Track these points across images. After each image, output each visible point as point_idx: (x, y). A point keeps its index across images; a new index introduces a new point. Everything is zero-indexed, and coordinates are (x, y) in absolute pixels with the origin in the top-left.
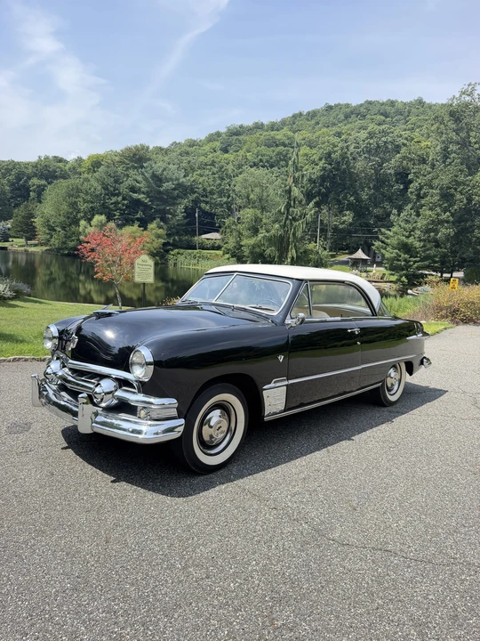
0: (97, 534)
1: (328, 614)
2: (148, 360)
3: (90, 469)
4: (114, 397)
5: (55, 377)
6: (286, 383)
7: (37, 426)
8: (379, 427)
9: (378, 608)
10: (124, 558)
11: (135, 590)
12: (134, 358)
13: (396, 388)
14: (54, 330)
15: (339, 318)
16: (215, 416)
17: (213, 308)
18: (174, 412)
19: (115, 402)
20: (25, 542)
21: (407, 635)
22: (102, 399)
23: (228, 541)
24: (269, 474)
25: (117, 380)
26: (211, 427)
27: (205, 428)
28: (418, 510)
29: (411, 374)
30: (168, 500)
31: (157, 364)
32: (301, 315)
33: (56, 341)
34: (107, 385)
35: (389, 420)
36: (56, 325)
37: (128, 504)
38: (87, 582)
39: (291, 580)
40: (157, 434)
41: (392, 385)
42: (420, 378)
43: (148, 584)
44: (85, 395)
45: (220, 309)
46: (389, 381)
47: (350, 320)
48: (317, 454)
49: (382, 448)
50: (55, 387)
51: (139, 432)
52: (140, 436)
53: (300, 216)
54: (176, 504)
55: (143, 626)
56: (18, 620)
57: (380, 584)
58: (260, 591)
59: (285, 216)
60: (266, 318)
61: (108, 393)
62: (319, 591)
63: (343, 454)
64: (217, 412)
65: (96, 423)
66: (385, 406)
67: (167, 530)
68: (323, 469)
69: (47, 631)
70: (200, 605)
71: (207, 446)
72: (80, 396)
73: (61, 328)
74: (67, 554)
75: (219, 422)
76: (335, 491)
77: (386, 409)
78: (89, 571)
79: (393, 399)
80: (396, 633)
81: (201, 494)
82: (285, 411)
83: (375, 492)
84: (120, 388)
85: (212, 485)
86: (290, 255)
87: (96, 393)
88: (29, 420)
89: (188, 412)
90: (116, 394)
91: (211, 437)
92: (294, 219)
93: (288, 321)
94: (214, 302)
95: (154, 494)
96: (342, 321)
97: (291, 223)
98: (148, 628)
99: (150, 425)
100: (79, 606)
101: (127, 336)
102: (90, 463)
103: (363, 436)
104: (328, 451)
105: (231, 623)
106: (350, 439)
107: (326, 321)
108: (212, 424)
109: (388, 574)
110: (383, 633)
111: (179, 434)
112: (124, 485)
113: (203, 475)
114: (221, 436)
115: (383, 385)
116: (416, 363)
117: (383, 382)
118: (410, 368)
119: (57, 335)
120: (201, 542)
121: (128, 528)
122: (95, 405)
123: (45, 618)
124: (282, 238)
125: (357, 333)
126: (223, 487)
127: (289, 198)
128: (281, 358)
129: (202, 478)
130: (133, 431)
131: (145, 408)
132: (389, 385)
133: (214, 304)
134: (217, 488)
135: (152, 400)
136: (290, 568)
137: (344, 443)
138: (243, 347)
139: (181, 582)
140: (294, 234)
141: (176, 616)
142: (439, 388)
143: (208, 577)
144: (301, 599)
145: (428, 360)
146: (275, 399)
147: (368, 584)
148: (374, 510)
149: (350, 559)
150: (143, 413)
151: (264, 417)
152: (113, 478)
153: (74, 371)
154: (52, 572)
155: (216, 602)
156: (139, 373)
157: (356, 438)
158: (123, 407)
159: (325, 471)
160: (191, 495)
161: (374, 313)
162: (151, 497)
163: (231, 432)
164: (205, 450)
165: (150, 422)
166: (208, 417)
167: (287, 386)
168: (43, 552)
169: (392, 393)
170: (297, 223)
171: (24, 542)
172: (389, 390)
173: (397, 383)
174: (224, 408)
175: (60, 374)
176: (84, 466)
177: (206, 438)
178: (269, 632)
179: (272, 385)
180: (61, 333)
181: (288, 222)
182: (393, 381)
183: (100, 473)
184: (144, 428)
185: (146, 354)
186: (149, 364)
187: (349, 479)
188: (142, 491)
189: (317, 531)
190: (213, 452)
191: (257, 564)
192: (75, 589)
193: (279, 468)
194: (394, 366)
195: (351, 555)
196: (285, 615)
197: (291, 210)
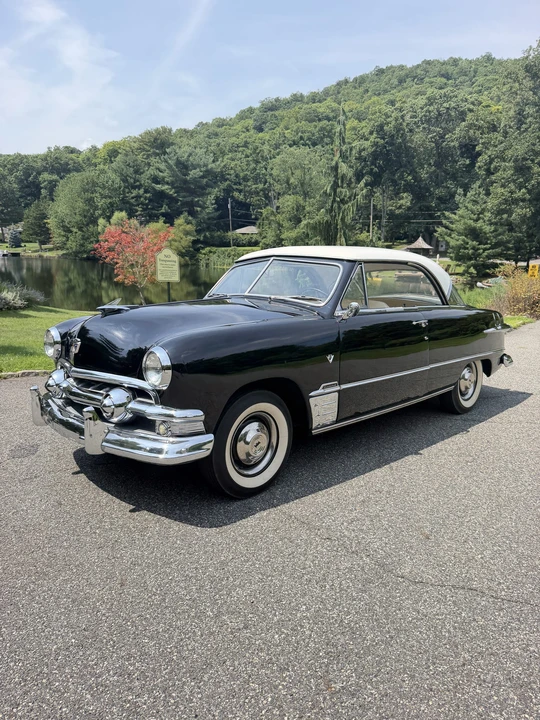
0: (111, 577)
1: (400, 674)
2: (164, 364)
3: (105, 497)
4: (127, 410)
5: (58, 390)
6: (338, 388)
7: (44, 449)
8: (453, 438)
9: (464, 665)
10: (142, 605)
11: (154, 645)
12: (147, 361)
13: (470, 391)
14: (55, 334)
15: (401, 308)
16: (252, 430)
17: (246, 301)
18: (201, 427)
19: (129, 416)
20: (24, 587)
21: (505, 700)
22: (113, 414)
23: (272, 580)
24: (321, 497)
25: (130, 389)
26: (247, 443)
27: (240, 445)
28: (508, 538)
29: (488, 375)
30: (197, 531)
31: (176, 368)
32: (355, 304)
33: (59, 347)
34: (117, 396)
35: (464, 429)
36: (58, 327)
37: (149, 538)
38: (95, 636)
39: (352, 629)
40: (180, 452)
41: (467, 388)
42: (500, 379)
43: (171, 638)
44: (91, 408)
45: (255, 301)
46: (463, 384)
47: (416, 311)
48: (378, 472)
49: (458, 463)
50: (60, 402)
51: (160, 451)
52: (161, 456)
53: (350, 198)
54: (207, 536)
55: (164, 692)
56: (8, 687)
57: (465, 632)
58: (312, 645)
59: (332, 198)
60: (312, 309)
61: (120, 406)
62: (387, 643)
63: (410, 471)
64: (255, 426)
65: (108, 441)
66: (458, 414)
67: (196, 568)
68: (386, 489)
69: (43, 700)
70: (236, 663)
71: (242, 465)
72: (85, 410)
73: (63, 331)
74: (73, 601)
75: (257, 437)
76: (402, 515)
77: (459, 417)
78: (98, 622)
79: (467, 404)
80: (491, 697)
81: (238, 523)
82: (337, 422)
83: (452, 516)
84: (134, 398)
85: (251, 512)
87: (105, 406)
88: (37, 441)
89: (217, 425)
90: (130, 406)
91: (248, 454)
92: (343, 201)
93: (338, 313)
94: (246, 294)
95: (181, 524)
96: (405, 311)
97: (339, 208)
98: (170, 695)
99: (172, 443)
100: (86, 667)
101: (138, 335)
102: (105, 490)
103: (434, 448)
104: (391, 468)
105: (276, 687)
106: (417, 453)
107: (385, 312)
108: (248, 439)
109: (474, 620)
110: (473, 698)
111: (208, 453)
112: (145, 514)
113: (239, 500)
114: (260, 454)
115: (455, 388)
116: (495, 362)
117: (456, 384)
118: (488, 368)
119: (59, 339)
120: (237, 582)
121: (148, 567)
122: (104, 420)
123: (42, 683)
124: (328, 225)
125: (424, 325)
126: (265, 513)
127: (336, 176)
128: (331, 358)
129: (239, 503)
130: (152, 451)
131: (164, 422)
132: (463, 389)
133: (247, 297)
134: (257, 515)
135: (173, 412)
136: (349, 613)
137: (410, 459)
138: (284, 347)
139: (212, 633)
140: (343, 219)
141: (206, 679)
142: (521, 390)
143: (246, 627)
144: (365, 653)
145: (509, 357)
146: (324, 408)
147: (449, 632)
148: (451, 539)
149: (425, 601)
150: (162, 428)
151: (312, 429)
152: (132, 507)
153: (79, 381)
154: (54, 624)
155: (256, 660)
156: (154, 380)
157: (425, 452)
158: (140, 422)
159: (389, 492)
160: (226, 524)
161: (444, 301)
162: (176, 528)
163: (272, 448)
164: (241, 471)
165: (171, 439)
166: (243, 432)
167: (339, 391)
168: (44, 599)
169: (466, 397)
170: (347, 206)
171: (21, 588)
172: (463, 395)
173: (471, 385)
174: (262, 419)
175: (64, 385)
176: (98, 493)
177: (242, 456)
178: (325, 699)
179: (320, 391)
180: (63, 336)
181: (335, 205)
182: (467, 383)
183: (118, 501)
184: (165, 447)
185: (161, 356)
186: (167, 368)
187: (419, 502)
188: (167, 521)
189: (382, 566)
190: (251, 472)
191: (308, 610)
192: (81, 646)
193: (331, 490)
194: (469, 366)
195: (426, 596)
196: (345, 675)
197: (338, 190)
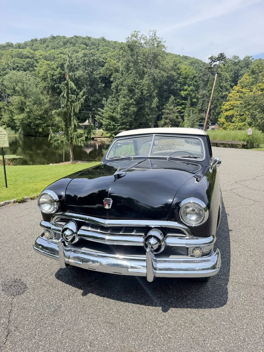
53: (76, 100)
59: (66, 99)
60: (196, 163)
84: (165, 235)
86: (73, 124)
92: (72, 101)
93: (211, 164)
94: (149, 156)
97: (71, 105)
119: (57, 199)
124: (65, 113)
127: (67, 88)
131: (197, 248)
140: (74, 111)
150: (198, 252)
170: (75, 104)
180: (62, 197)
181: (69, 103)
197: (70, 95)
